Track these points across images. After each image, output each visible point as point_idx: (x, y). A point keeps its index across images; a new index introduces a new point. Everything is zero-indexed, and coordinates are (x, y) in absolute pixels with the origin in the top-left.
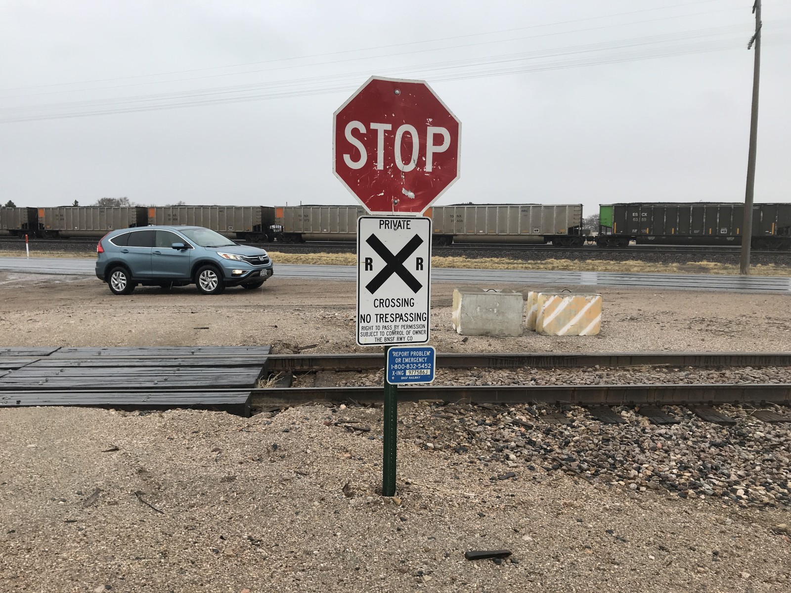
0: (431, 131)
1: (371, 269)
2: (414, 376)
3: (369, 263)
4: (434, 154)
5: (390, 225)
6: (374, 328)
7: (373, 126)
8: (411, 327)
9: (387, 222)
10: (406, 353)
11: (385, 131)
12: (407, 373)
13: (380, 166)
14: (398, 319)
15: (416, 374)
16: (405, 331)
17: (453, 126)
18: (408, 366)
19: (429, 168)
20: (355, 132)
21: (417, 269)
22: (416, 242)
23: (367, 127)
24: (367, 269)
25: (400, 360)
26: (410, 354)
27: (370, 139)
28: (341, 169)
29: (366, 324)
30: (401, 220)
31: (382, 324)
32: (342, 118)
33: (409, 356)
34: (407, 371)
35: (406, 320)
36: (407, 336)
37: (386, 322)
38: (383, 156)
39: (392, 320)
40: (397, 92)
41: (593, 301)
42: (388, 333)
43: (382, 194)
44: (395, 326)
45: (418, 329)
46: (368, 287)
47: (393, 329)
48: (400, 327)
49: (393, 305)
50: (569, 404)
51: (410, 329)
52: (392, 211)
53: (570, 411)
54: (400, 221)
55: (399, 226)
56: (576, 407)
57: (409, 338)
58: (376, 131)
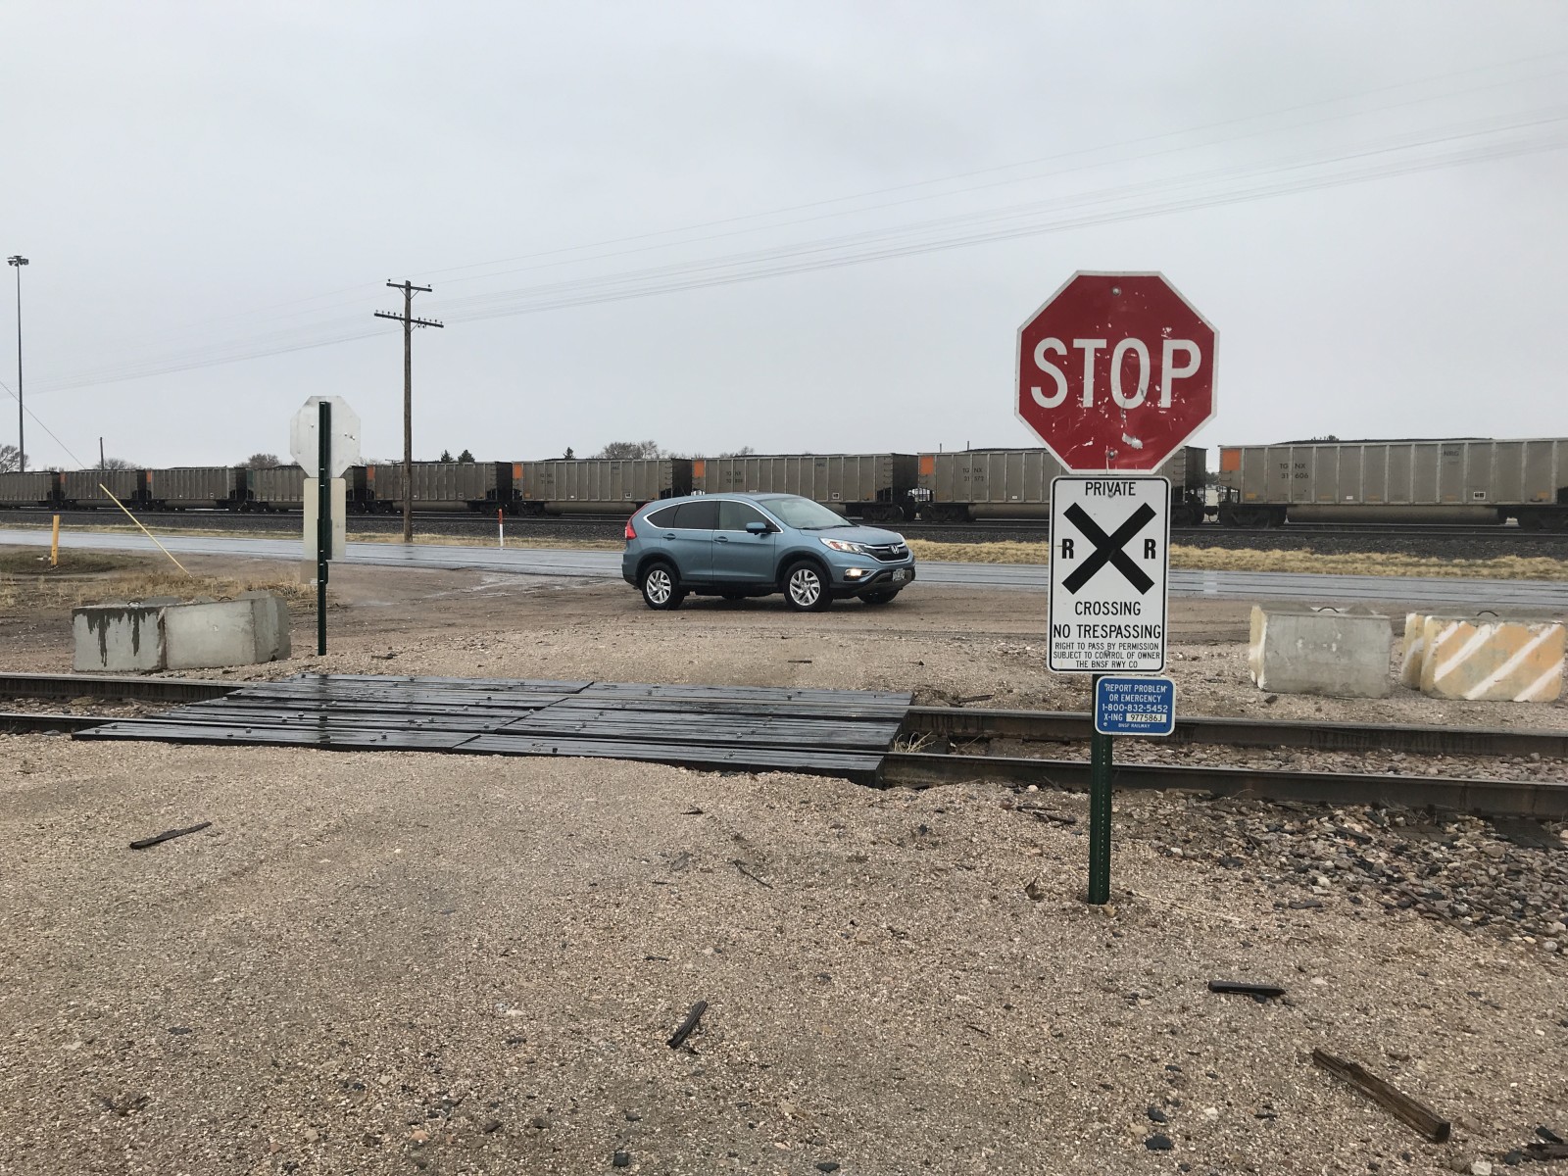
0: (1170, 346)
1: (1071, 556)
2: (1141, 723)
3: (1068, 547)
4: (1176, 382)
5: (1101, 489)
6: (1076, 646)
7: (1078, 343)
8: (1134, 646)
9: (1098, 486)
10: (1126, 688)
11: (1097, 350)
12: (1129, 718)
13: (1088, 400)
14: (1114, 634)
15: (1143, 720)
16: (1124, 653)
17: (1206, 339)
18: (1130, 707)
19: (1166, 401)
20: (1050, 355)
21: (1146, 556)
22: (1144, 514)
23: (1069, 345)
24: (1064, 556)
25: (1116, 697)
26: (1133, 688)
27: (1072, 365)
28: (1028, 409)
29: (1062, 640)
30: (1120, 482)
31: (1087, 640)
32: (1030, 336)
33: (1132, 692)
34: (1129, 716)
35: (1127, 635)
36: (1128, 661)
37: (1094, 637)
38: (1092, 387)
39: (1104, 635)
40: (1116, 291)
41: (1546, 634)
42: (1098, 655)
43: (1091, 443)
44: (1109, 645)
45: (1147, 651)
46: (1066, 583)
47: (1106, 648)
48: (1117, 646)
49: (1106, 612)
50: (1453, 811)
51: (1134, 650)
52: (1105, 468)
53: (1454, 823)
54: (1118, 484)
55: (1116, 491)
56: (1467, 817)
57: (1132, 664)
58: (1082, 351)
